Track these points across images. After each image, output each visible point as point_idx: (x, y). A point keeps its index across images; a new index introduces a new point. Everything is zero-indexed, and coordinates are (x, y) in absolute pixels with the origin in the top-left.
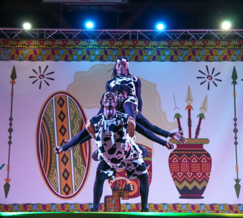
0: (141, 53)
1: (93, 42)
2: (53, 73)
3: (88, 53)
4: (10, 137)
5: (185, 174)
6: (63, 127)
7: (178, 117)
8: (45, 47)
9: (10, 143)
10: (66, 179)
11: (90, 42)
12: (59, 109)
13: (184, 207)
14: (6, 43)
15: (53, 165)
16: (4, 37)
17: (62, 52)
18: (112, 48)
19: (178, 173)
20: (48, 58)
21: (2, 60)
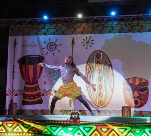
0: (142, 28)
1: (115, 23)
2: (94, 40)
3: (113, 29)
6: (99, 69)
8: (89, 26)
10: (101, 97)
11: (113, 23)
12: (97, 60)
14: (69, 25)
16: (68, 22)
17: (98, 29)
18: (125, 26)
20: (91, 33)
21: (67, 34)
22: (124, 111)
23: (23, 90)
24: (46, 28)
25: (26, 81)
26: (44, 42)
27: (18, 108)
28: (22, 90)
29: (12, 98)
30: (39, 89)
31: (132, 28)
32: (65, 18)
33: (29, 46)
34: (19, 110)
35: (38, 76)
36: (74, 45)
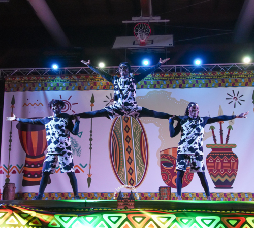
3: (145, 83)
4: (91, 145)
5: (218, 170)
6: (128, 137)
7: (213, 128)
9: (91, 149)
10: (131, 174)
12: (125, 124)
13: (218, 195)
14: (87, 78)
15: (121, 164)
16: (86, 73)
18: (162, 79)
19: (213, 170)
21: (85, 90)
22: (161, 193)
23: (24, 165)
25: (28, 154)
27: (16, 191)
28: (22, 165)
29: (8, 176)
32: (82, 68)
33: (33, 106)
34: (18, 193)
36: (94, 104)
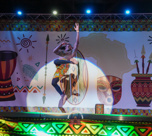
0: (117, 27)
1: (91, 21)
2: (69, 37)
3: (88, 27)
4: (46, 72)
5: (140, 93)
6: (73, 67)
7: (137, 62)
8: (64, 24)
9: (46, 75)
10: (75, 94)
11: (89, 21)
13: (139, 111)
14: (44, 22)
15: (68, 87)
16: (43, 18)
17: (73, 27)
18: (100, 24)
19: (136, 93)
20: (66, 30)
21: (42, 31)
22: (97, 109)
24: (21, 24)
26: (18, 38)
30: (12, 85)
31: (107, 27)
32: (40, 14)
33: (2, 42)
35: (11, 72)
36: (49, 42)
